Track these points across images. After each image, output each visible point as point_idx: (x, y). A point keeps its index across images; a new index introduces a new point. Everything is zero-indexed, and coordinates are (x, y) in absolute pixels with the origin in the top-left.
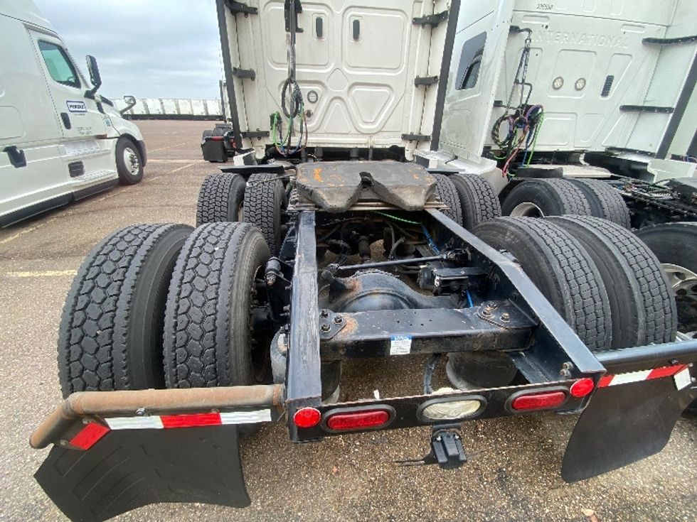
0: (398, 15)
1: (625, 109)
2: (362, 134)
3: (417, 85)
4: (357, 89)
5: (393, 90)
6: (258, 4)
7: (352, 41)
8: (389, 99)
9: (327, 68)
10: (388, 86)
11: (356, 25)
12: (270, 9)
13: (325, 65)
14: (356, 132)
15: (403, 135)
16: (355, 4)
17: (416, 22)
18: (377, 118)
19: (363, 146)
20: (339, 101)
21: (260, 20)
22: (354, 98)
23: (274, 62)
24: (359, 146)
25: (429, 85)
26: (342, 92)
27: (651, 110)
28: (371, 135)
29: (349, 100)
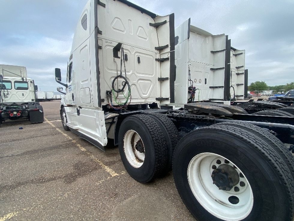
0: (151, 57)
1: (210, 87)
2: (143, 98)
3: (159, 80)
4: (140, 81)
5: (152, 82)
6: (102, 45)
7: (138, 64)
8: (151, 85)
9: (129, 73)
10: (150, 80)
11: (139, 58)
12: (107, 48)
13: (128, 72)
14: (141, 98)
15: (156, 98)
16: (138, 51)
17: (156, 60)
18: (147, 93)
19: (144, 103)
20: (134, 85)
21: (103, 51)
22: (139, 85)
23: (108, 69)
24: (142, 104)
25: (163, 81)
26: (135, 82)
27: (216, 87)
28: (146, 98)
29: (138, 85)
